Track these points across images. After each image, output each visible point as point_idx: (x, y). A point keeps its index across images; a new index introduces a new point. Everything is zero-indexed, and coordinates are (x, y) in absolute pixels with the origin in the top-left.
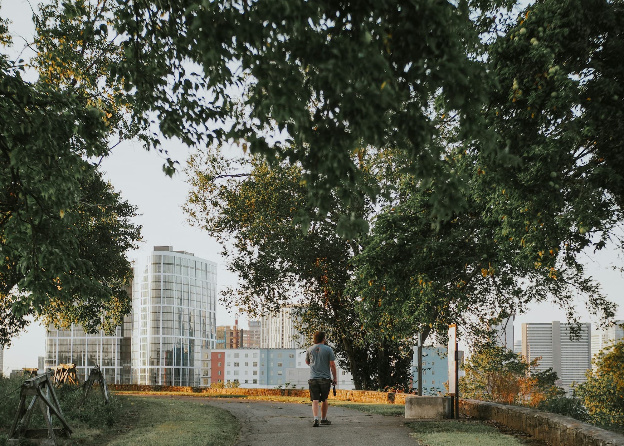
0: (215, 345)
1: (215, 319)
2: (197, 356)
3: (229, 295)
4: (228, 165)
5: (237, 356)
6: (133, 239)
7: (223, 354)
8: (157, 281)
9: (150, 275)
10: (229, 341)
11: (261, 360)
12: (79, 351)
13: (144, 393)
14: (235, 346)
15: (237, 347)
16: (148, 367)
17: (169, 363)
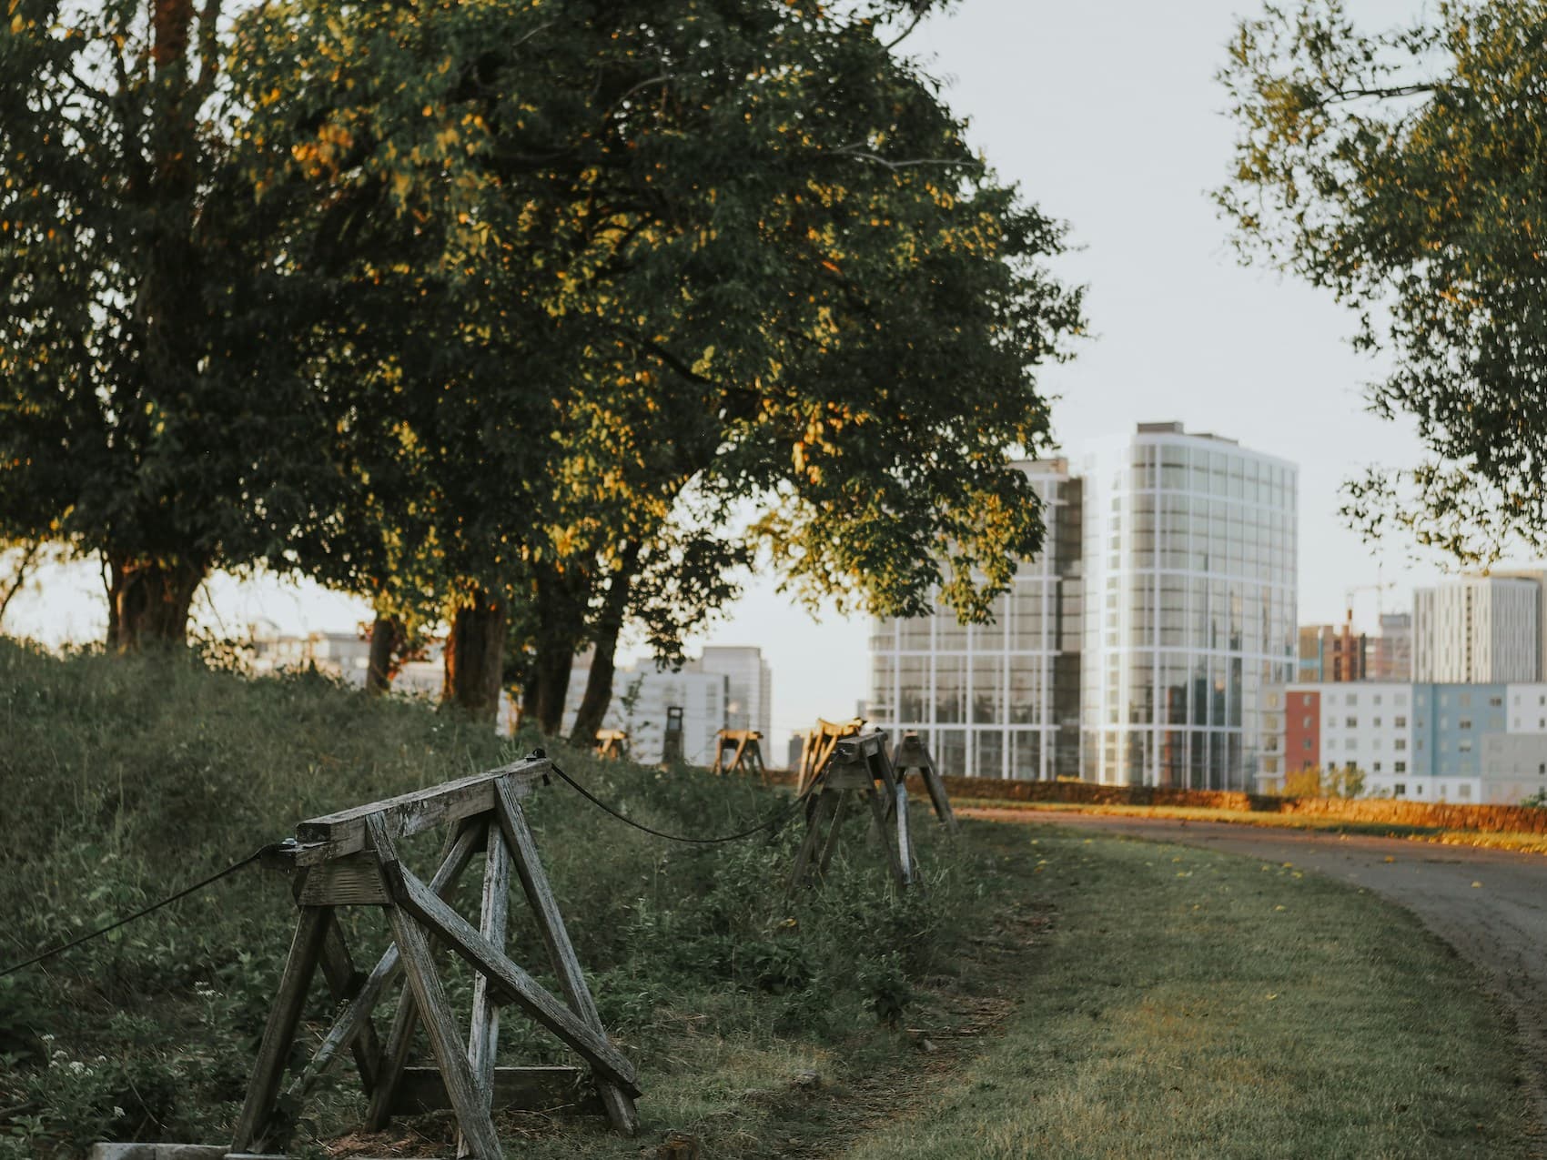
0: (1296, 672)
1: (1294, 606)
2: (1248, 701)
3: (1372, 494)
4: (1368, 57)
5: (1352, 700)
6: (1056, 326)
7: (1316, 697)
8: (1146, 510)
9: (1127, 494)
10: (1330, 664)
11: (1416, 710)
12: (951, 685)
13: (1098, 810)
14: (1344, 674)
15: (1352, 678)
16: (1124, 727)
17: (1177, 717)
